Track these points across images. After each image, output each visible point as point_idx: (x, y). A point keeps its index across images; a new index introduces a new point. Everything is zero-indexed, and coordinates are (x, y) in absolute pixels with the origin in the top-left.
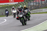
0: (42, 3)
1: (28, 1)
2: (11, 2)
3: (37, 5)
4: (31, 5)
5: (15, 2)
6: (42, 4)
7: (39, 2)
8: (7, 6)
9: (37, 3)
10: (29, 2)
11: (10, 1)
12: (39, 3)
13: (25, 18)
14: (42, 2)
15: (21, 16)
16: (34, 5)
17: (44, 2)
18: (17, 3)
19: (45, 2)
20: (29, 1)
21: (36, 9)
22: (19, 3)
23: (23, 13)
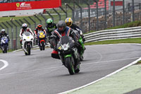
0: (114, 11)
1: (72, 5)
2: (22, 9)
3: (101, 17)
4: (81, 18)
5: (32, 9)
6: (114, 14)
7: (105, 8)
8: (11, 21)
9: (101, 12)
10: (77, 9)
11: (18, 5)
12: (106, 13)
13: (76, 52)
14: (114, 8)
15: (66, 47)
16: (90, 18)
17: (122, 7)
18: (41, 11)
19: (123, 9)
20: (76, 6)
21: (96, 29)
22: (45, 12)
23: (71, 38)
